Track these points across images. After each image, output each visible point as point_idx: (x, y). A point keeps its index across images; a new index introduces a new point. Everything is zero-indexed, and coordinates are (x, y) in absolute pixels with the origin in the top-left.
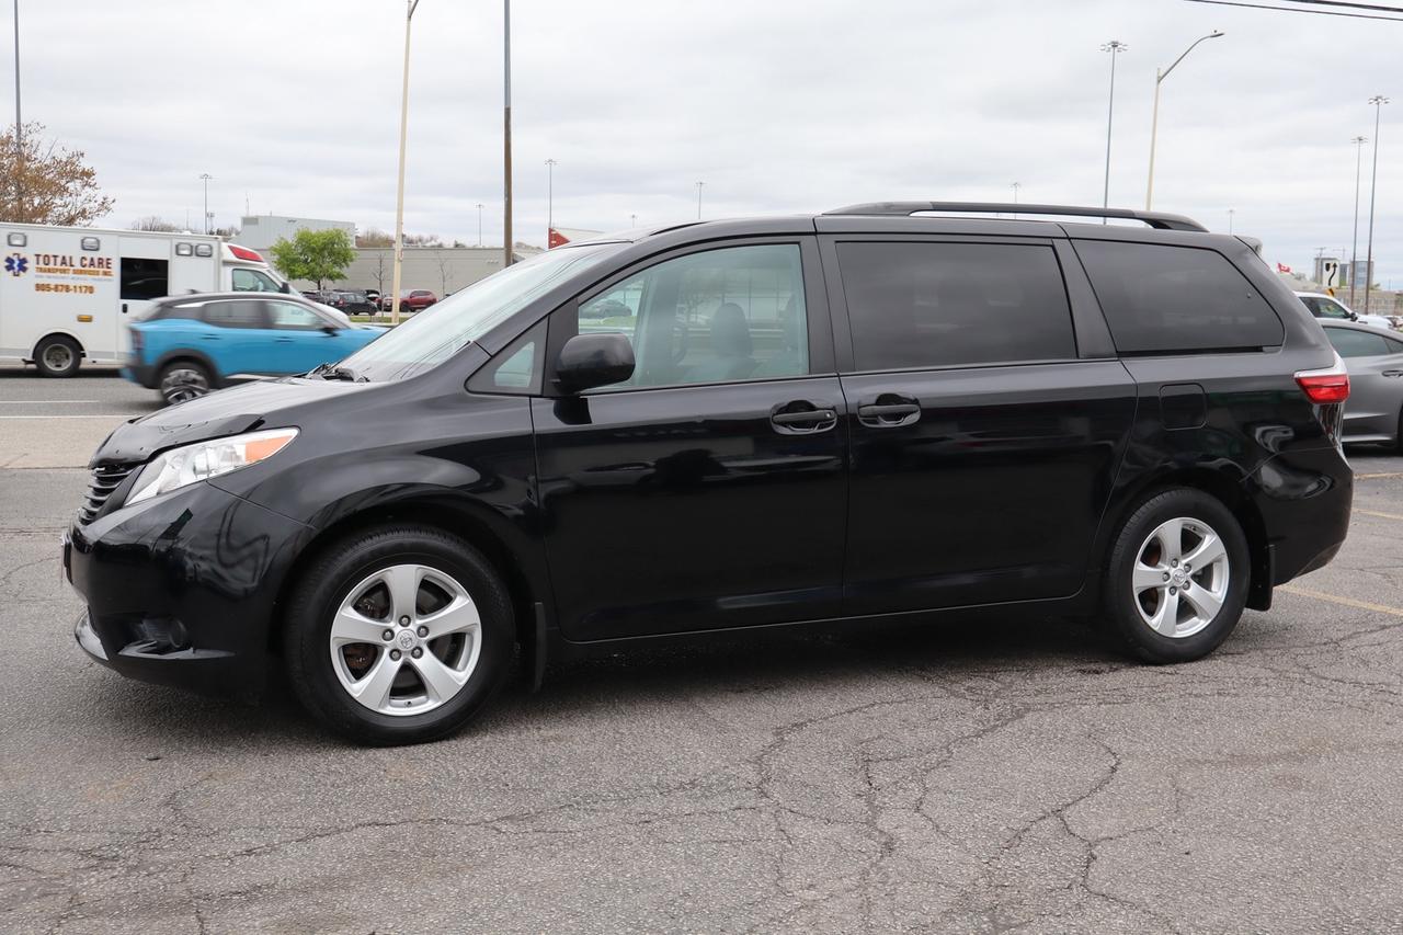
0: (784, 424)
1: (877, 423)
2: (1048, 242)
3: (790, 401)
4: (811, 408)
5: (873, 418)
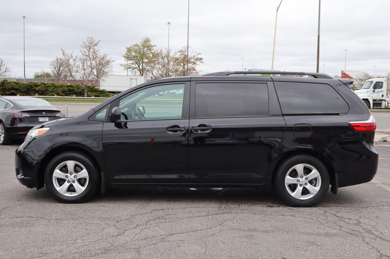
0: (170, 131)
1: (198, 132)
2: (266, 82)
3: (172, 125)
4: (179, 127)
5: (197, 130)
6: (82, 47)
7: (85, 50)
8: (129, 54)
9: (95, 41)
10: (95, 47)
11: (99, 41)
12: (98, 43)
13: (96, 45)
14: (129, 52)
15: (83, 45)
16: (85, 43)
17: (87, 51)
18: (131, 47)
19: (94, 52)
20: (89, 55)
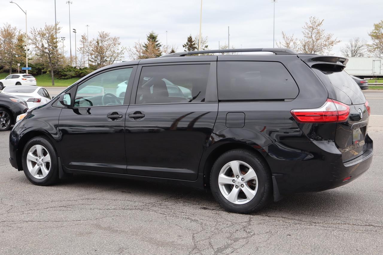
0: (111, 118)
2: (209, 62)
4: (117, 114)
5: (132, 118)
6: (304, 28)
7: (307, 31)
8: (377, 32)
9: (318, 21)
10: (319, 27)
11: (322, 20)
12: (321, 22)
13: (319, 25)
14: (377, 30)
15: (305, 26)
16: (307, 24)
17: (310, 33)
18: (380, 23)
19: (318, 33)
20: (312, 36)
